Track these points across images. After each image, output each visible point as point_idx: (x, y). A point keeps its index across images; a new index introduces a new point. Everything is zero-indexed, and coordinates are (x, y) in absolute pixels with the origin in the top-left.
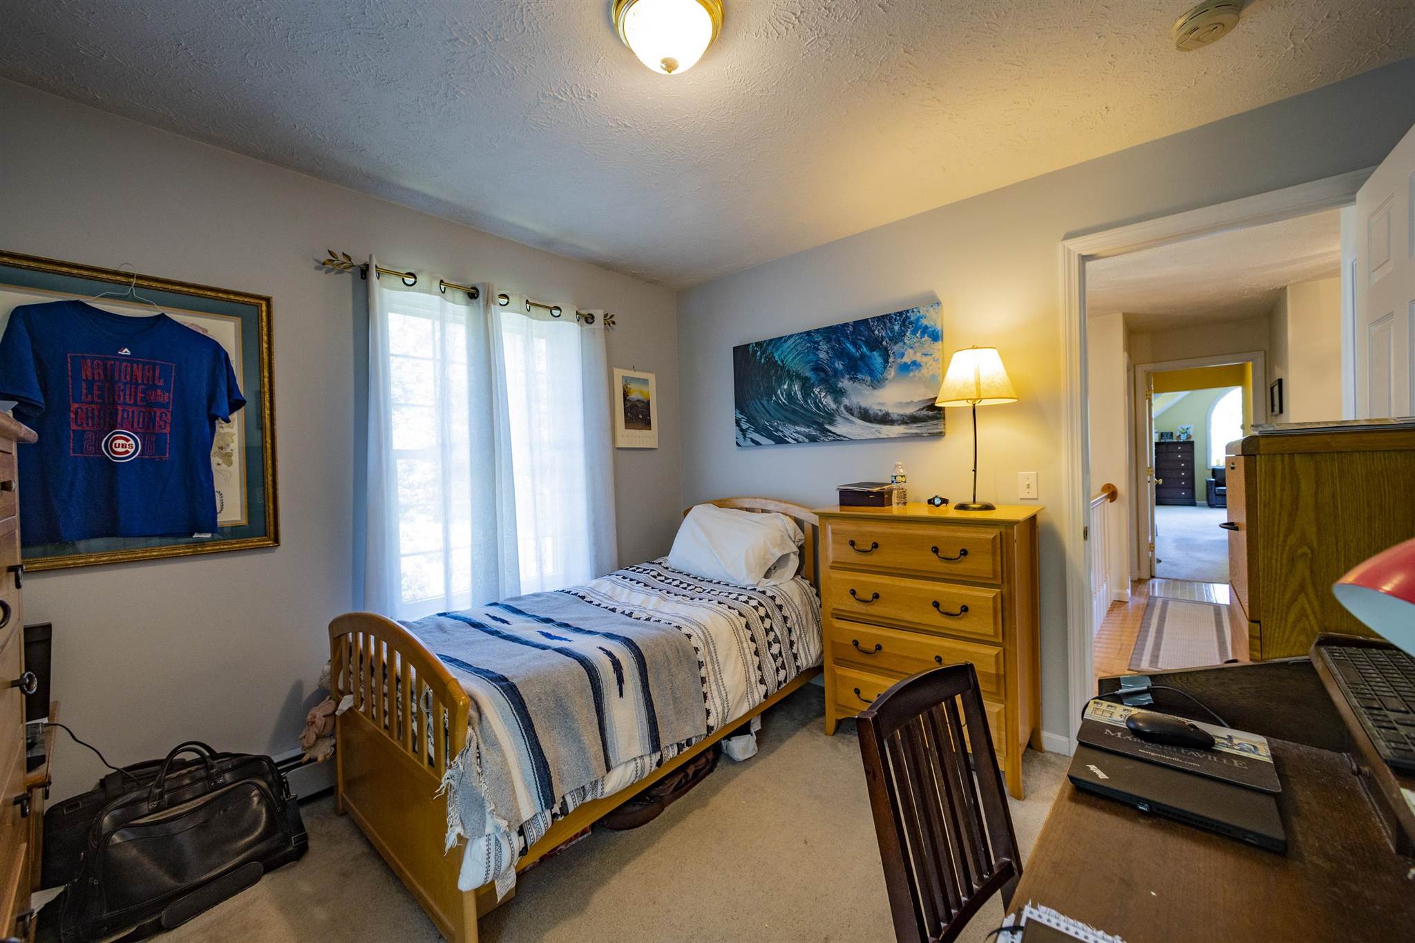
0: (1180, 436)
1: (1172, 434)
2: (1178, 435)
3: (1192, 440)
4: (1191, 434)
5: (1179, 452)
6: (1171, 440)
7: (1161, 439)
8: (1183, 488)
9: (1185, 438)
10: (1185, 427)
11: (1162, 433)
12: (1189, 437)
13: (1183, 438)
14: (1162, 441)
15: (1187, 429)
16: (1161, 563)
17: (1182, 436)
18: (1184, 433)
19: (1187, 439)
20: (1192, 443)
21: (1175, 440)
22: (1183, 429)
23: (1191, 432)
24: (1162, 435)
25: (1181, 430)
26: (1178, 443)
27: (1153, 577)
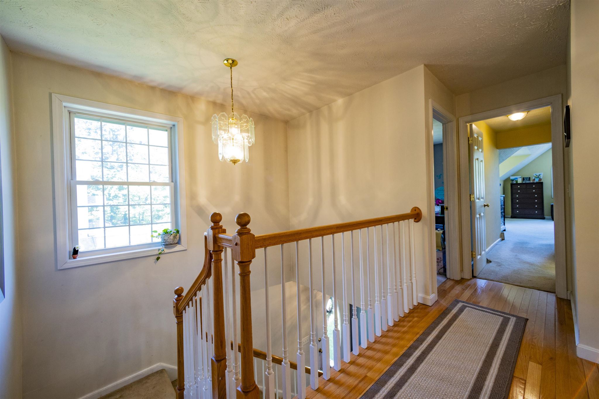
0: (535, 179)
1: (530, 178)
2: (533, 178)
3: (541, 181)
4: (541, 178)
5: (534, 188)
6: (529, 182)
7: (523, 181)
8: (536, 209)
9: (538, 180)
10: (538, 174)
11: (523, 178)
12: (540, 179)
13: (537, 180)
14: (524, 182)
15: (539, 175)
16: (491, 264)
17: (536, 179)
18: (537, 178)
19: (539, 181)
20: (542, 183)
21: (531, 182)
22: (537, 176)
23: (541, 177)
24: (524, 179)
25: (535, 176)
26: (533, 183)
27: (474, 277)
